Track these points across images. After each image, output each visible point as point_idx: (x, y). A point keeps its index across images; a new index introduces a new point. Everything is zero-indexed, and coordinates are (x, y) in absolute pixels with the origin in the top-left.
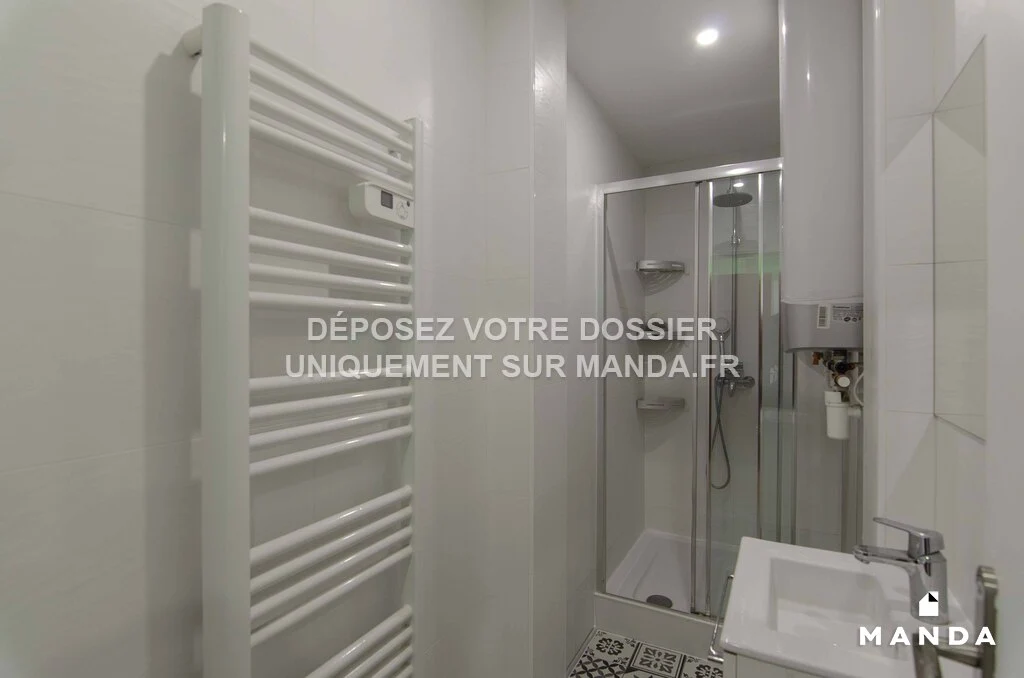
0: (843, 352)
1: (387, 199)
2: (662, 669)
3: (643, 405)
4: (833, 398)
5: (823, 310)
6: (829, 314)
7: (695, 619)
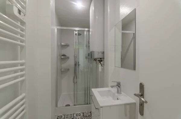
0: (101, 58)
1: (20, 12)
2: (70, 117)
3: (62, 70)
4: (100, 65)
5: (99, 52)
6: (100, 53)
7: (75, 106)
